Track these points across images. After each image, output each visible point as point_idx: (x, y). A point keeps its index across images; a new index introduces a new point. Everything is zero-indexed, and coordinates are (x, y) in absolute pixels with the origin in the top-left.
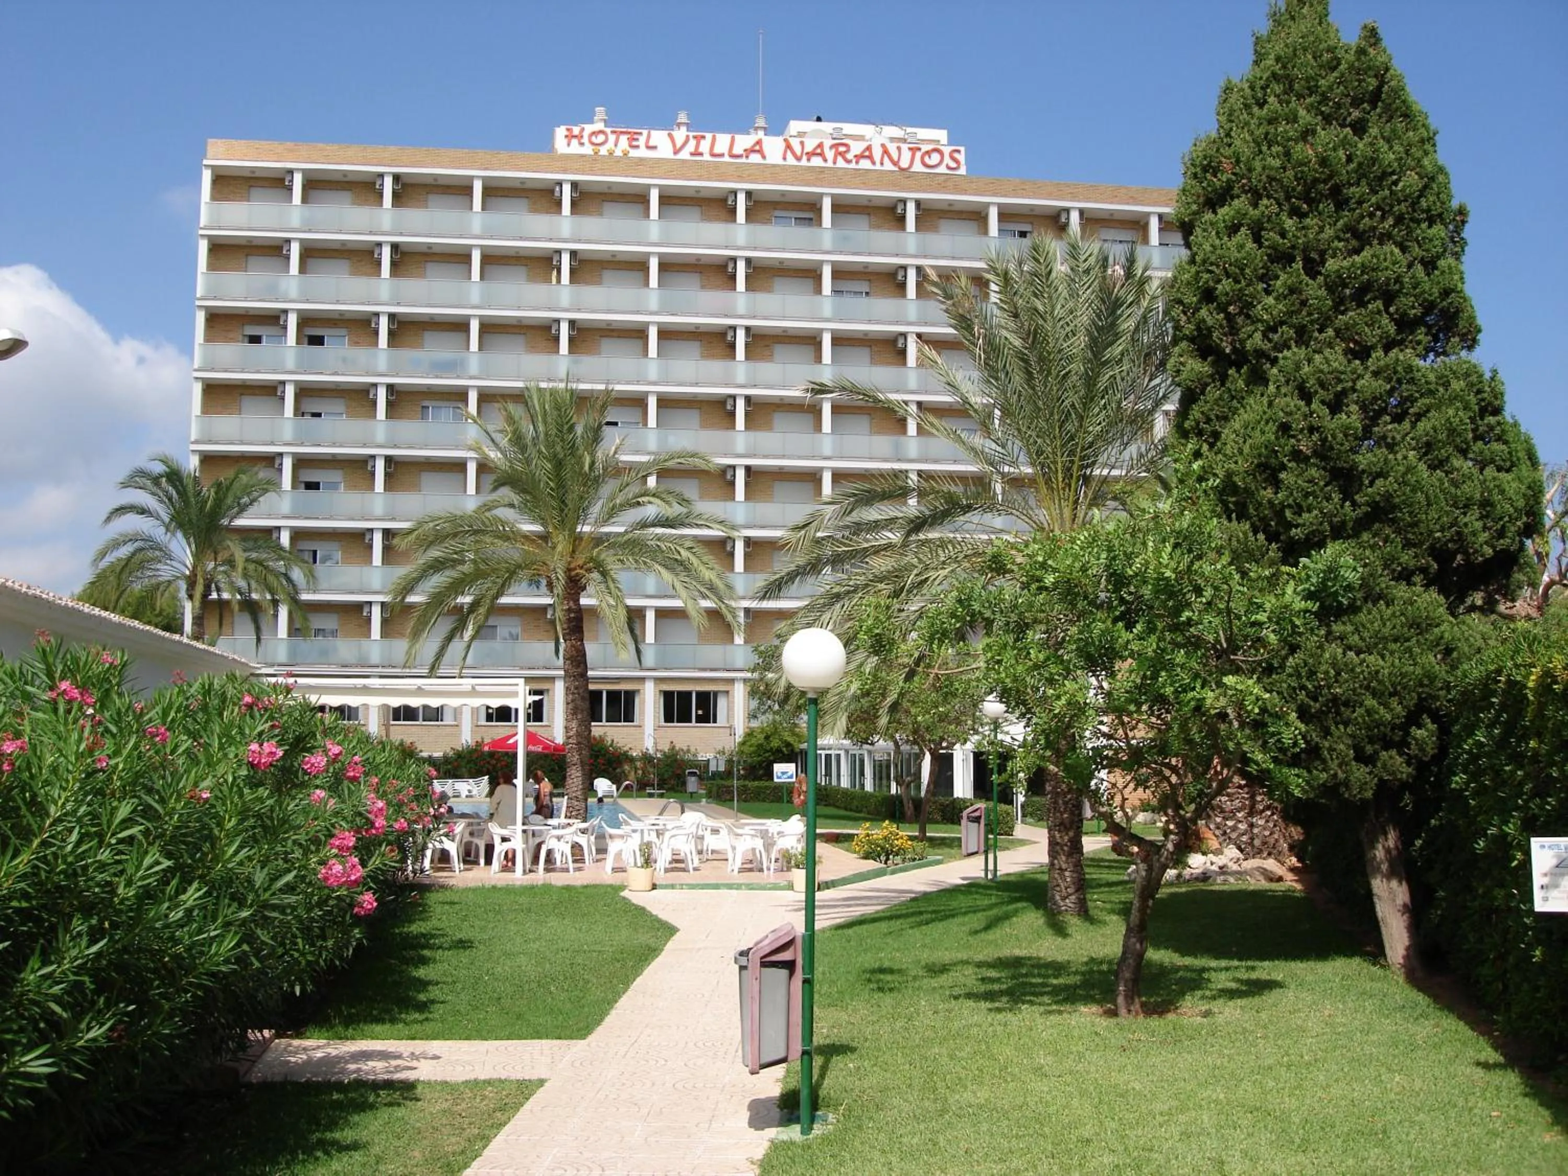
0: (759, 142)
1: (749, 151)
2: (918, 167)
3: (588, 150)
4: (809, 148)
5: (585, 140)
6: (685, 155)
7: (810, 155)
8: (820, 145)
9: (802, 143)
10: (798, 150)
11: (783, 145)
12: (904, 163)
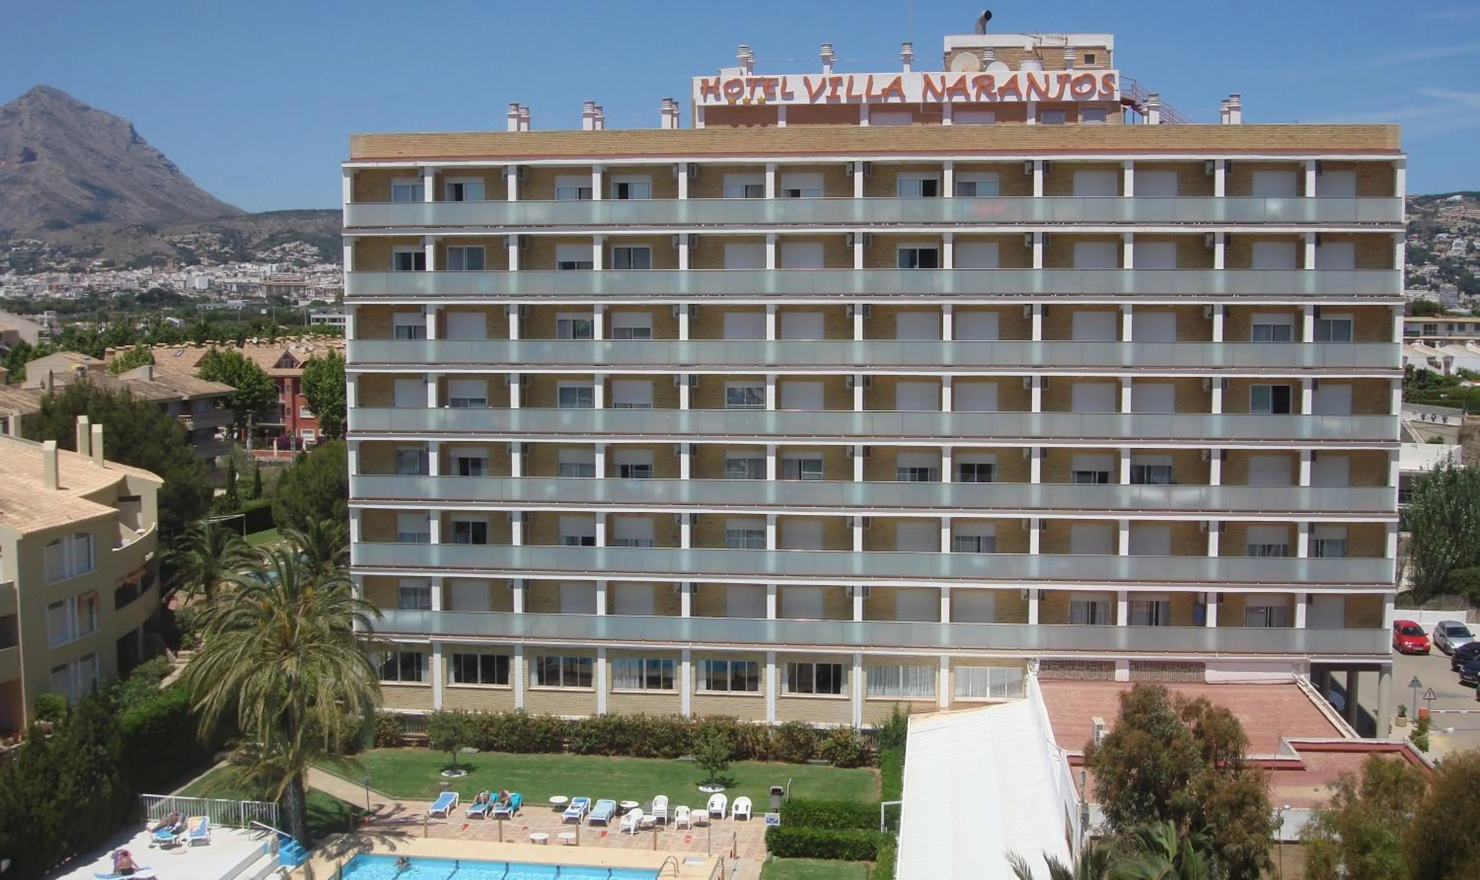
0: (897, 82)
1: (887, 92)
2: (1067, 97)
3: (724, 102)
4: (950, 84)
5: (722, 91)
6: (822, 100)
7: (952, 92)
8: (962, 80)
9: (943, 79)
10: (939, 88)
11: (921, 84)
12: (1053, 94)
